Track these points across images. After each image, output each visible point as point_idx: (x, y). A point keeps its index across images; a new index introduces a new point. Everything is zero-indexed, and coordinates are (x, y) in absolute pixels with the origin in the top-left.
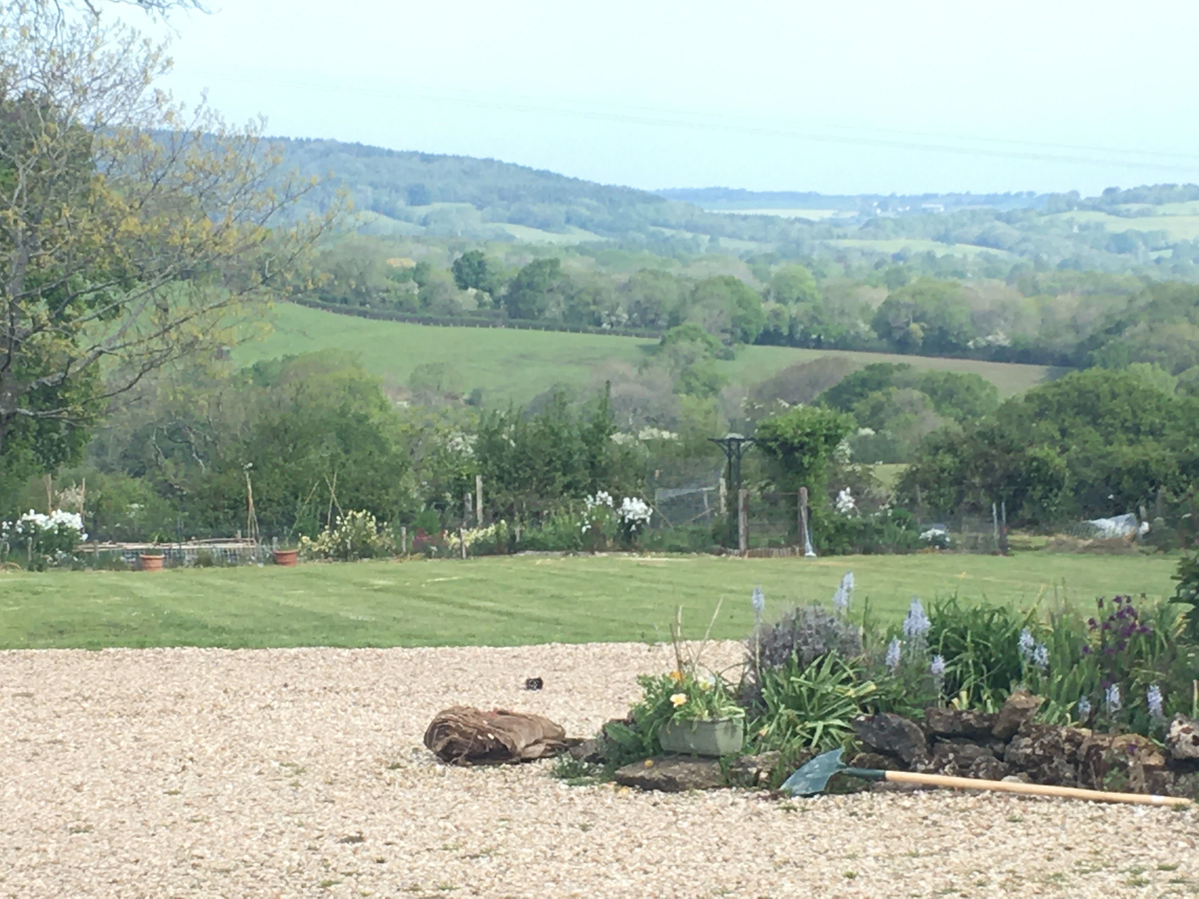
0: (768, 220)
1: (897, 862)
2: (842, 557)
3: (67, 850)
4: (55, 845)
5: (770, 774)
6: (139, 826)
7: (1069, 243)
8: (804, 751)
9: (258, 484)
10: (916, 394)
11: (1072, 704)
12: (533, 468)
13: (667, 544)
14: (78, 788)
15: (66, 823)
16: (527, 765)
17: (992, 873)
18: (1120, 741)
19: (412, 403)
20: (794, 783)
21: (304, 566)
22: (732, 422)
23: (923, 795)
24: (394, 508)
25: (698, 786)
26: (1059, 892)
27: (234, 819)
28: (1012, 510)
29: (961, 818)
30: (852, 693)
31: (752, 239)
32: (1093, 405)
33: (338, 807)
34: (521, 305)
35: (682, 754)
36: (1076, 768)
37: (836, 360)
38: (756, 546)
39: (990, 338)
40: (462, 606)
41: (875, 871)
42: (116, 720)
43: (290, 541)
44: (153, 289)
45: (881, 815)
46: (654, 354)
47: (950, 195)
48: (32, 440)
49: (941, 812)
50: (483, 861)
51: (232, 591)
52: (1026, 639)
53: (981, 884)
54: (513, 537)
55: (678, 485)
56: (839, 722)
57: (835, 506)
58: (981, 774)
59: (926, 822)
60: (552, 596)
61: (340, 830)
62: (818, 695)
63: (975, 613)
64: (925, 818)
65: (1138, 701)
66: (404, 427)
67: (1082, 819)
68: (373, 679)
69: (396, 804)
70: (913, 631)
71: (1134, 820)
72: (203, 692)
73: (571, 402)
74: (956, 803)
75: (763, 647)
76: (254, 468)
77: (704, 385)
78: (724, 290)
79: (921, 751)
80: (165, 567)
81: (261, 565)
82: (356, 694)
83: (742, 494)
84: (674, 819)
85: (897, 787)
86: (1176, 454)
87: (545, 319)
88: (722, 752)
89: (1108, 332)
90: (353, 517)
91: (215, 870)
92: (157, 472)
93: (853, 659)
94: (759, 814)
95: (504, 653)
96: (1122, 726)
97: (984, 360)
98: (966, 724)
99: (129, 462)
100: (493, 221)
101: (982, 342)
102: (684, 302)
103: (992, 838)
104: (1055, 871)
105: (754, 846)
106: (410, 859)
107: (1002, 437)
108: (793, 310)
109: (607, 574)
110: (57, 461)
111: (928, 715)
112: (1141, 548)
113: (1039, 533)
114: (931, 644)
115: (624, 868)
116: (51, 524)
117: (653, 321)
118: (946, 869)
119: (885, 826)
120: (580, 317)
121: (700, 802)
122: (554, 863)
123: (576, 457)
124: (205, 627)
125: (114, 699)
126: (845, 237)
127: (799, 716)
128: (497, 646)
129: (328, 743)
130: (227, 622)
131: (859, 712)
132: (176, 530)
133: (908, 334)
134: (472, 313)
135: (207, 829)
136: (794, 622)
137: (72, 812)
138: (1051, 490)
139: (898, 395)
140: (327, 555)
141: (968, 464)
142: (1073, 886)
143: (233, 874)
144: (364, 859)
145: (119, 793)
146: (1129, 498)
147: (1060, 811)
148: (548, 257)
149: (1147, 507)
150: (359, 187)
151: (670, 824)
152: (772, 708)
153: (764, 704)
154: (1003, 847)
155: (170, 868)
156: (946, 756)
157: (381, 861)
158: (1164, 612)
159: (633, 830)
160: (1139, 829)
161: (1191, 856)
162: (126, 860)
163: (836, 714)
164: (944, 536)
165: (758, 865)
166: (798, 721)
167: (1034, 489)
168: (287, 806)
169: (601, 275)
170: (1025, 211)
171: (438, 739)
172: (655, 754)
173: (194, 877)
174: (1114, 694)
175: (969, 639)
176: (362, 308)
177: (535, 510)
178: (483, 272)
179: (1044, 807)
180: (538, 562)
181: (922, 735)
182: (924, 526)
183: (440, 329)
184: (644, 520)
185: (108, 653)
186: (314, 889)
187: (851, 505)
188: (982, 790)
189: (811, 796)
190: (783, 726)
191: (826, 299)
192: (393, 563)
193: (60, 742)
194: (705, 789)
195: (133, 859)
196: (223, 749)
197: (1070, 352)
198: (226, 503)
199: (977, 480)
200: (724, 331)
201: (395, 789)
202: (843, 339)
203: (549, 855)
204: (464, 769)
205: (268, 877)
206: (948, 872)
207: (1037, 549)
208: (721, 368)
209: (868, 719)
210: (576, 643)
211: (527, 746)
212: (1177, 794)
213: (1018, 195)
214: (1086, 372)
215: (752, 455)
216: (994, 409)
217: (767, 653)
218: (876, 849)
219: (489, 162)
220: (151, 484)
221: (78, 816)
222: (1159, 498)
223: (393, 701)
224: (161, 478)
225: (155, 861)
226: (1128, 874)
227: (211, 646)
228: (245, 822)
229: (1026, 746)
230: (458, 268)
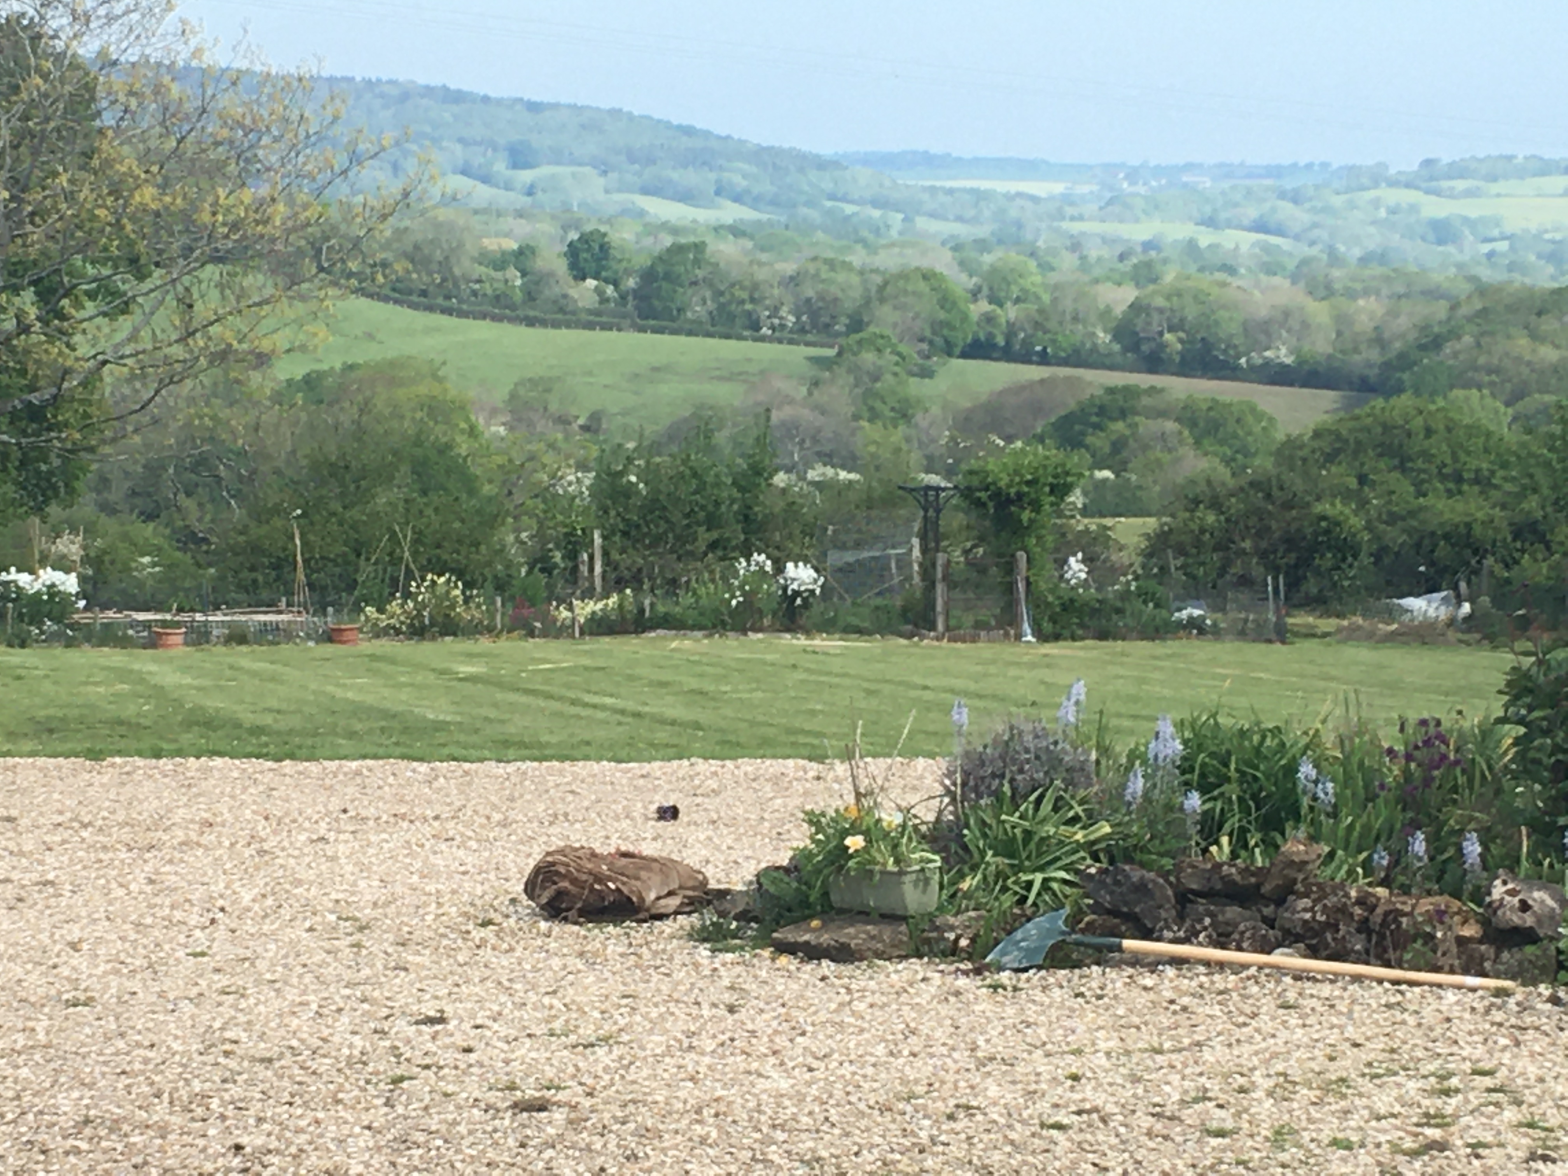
0: (979, 196)
1: (1135, 1060)
2: (1069, 643)
3: (60, 1030)
4: (46, 1023)
5: (973, 940)
6: (154, 999)
7: (1372, 230)
8: (1016, 911)
9: (311, 537)
10: (1170, 426)
11: (1364, 855)
12: (668, 521)
13: (841, 623)
14: (75, 946)
15: (60, 993)
16: (657, 923)
17: (1257, 1076)
18: (1426, 905)
19: (511, 428)
20: (1003, 953)
21: (368, 646)
22: (930, 458)
23: (1170, 972)
24: (486, 571)
25: (880, 955)
26: (1343, 1103)
27: (277, 991)
28: (1293, 585)
29: (1219, 1003)
30: (1079, 836)
31: (959, 219)
32: (1401, 446)
33: (413, 976)
34: (656, 303)
35: (860, 913)
36: (1369, 940)
37: (1067, 379)
38: (959, 628)
39: (1268, 354)
40: (574, 702)
41: (1107, 1071)
42: (123, 855)
43: (351, 611)
44: (174, 281)
45: (1116, 997)
46: (829, 369)
47: (1221, 165)
48: (14, 473)
49: (1193, 995)
50: (600, 1052)
51: (273, 679)
52: (1307, 770)
53: (1242, 1090)
54: (642, 611)
55: (858, 545)
56: (1062, 874)
57: (1062, 577)
58: (1245, 945)
59: (1173, 1007)
60: (692, 691)
61: (415, 1008)
62: (1036, 838)
63: (1243, 734)
64: (1172, 1002)
65: (1451, 852)
66: (500, 460)
67: (1374, 1005)
68: (458, 804)
69: (488, 973)
70: (1161, 756)
71: (1444, 1008)
72: (237, 819)
73: (720, 430)
74: (1213, 983)
75: (966, 774)
76: (304, 515)
77: (893, 409)
78: (922, 286)
79: (1168, 913)
80: (186, 644)
81: (311, 644)
82: (436, 824)
83: (941, 558)
84: (848, 998)
85: (1137, 961)
86: (1508, 513)
87: (687, 321)
88: (911, 912)
89: (1423, 348)
90: (433, 582)
91: (253, 1060)
92: (176, 515)
93: (1082, 793)
94: (957, 994)
95: (629, 770)
96: (1428, 886)
97: (1260, 382)
98: (1227, 880)
99: (138, 501)
100: (619, 191)
101: (1257, 359)
102: (868, 302)
103: (1258, 1030)
104: (1339, 1074)
105: (950, 1036)
106: (506, 1047)
107: (1281, 488)
108: (1011, 312)
109: (764, 663)
110: (46, 502)
111: (1178, 869)
112: (1460, 636)
113: (1328, 614)
114: (1183, 773)
115: (782, 1064)
116: (37, 586)
117: (827, 326)
118: (1198, 1070)
119: (1121, 1012)
120: (731, 318)
121: (882, 977)
122: (693, 1055)
123: (723, 508)
124: (238, 725)
125: (121, 825)
126: (1081, 218)
127: (1012, 866)
128: (619, 761)
129: (399, 889)
130: (268, 720)
131: (1089, 861)
132: (200, 596)
133: (1163, 346)
134: (590, 312)
135: (243, 1004)
136: (1007, 743)
137: (68, 979)
138: (1344, 559)
139: (1147, 426)
140: (398, 632)
141: (1237, 523)
142: (1361, 1095)
143: (277, 1065)
144: (447, 1047)
145: (129, 955)
146: (1446, 569)
147: (1346, 995)
148: (692, 239)
149: (1469, 583)
150: (445, 144)
151: (841, 1005)
152: (976, 855)
153: (965, 848)
154: (1272, 1041)
155: (195, 1056)
156: (1200, 921)
157: (468, 1050)
158: (1486, 734)
159: (794, 1013)
160: (1448, 1020)
161: (1515, 1056)
162: (138, 1045)
163: (1059, 864)
164: (1203, 618)
165: (956, 1062)
166: (1008, 871)
167: (1322, 556)
168: (348, 975)
169: (761, 264)
170: (1317, 187)
171: (544, 888)
172: (823, 912)
173: (225, 1067)
174: (1419, 845)
175: (1233, 766)
176: (446, 304)
177: (669, 576)
178: (606, 258)
179: (1326, 990)
180: (674, 645)
181: (1170, 892)
182: (1177, 604)
183: (551, 332)
184: (812, 592)
185: (113, 765)
186: (382, 1085)
187: (1083, 576)
188: (1245, 966)
189: (1026, 970)
190: (991, 879)
191: (1055, 300)
192: (484, 643)
193: (52, 883)
194: (889, 959)
195: (147, 1043)
196: (264, 896)
197: (1373, 374)
198: (266, 561)
199: (1247, 544)
200: (922, 340)
201: (486, 954)
202: (1076, 351)
203: (685, 1045)
204: (576, 928)
205: (322, 1069)
206: (1201, 1074)
207: (1325, 635)
208: (916, 387)
209: (1101, 871)
210: (723, 759)
211: (659, 898)
212: (1497, 976)
213: (1309, 166)
214: (1394, 401)
215: (957, 508)
216: (1273, 448)
217: (972, 783)
218: (1107, 1042)
219: (615, 113)
220: (168, 531)
221: (75, 983)
222: (1485, 572)
223: (485, 833)
224: (180, 523)
225: (176, 1046)
226: (1433, 1080)
227: (248, 756)
228: (292, 995)
229: (1305, 910)
230: (573, 252)
